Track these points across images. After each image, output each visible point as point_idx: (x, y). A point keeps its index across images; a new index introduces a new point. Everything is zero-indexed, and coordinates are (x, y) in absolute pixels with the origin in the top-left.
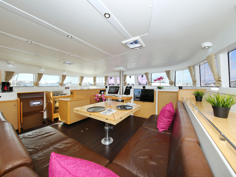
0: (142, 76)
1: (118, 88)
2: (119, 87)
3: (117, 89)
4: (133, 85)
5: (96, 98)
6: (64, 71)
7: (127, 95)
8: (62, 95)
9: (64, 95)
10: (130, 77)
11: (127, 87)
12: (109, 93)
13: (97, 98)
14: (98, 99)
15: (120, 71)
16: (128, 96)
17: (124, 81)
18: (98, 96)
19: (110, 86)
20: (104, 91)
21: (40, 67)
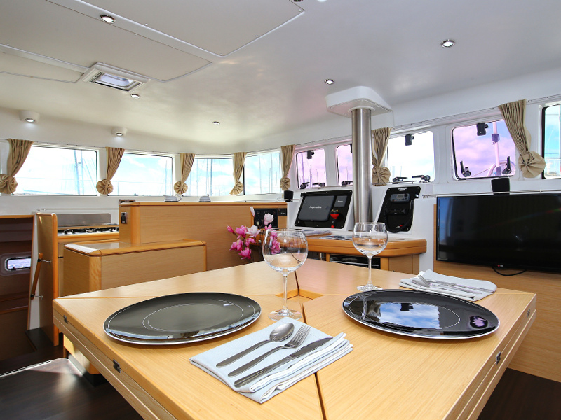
0: (482, 129)
1: (345, 197)
2: (348, 194)
3: (340, 201)
4: (426, 178)
5: (238, 243)
6: (114, 131)
7: (394, 230)
8: (101, 230)
9: (109, 232)
10: (409, 140)
11: (391, 192)
12: (300, 223)
13: (243, 246)
14: (246, 252)
15: (357, 111)
16: (402, 236)
17: (376, 162)
18: (244, 236)
19: (307, 190)
20: (279, 212)
21: (21, 115)
